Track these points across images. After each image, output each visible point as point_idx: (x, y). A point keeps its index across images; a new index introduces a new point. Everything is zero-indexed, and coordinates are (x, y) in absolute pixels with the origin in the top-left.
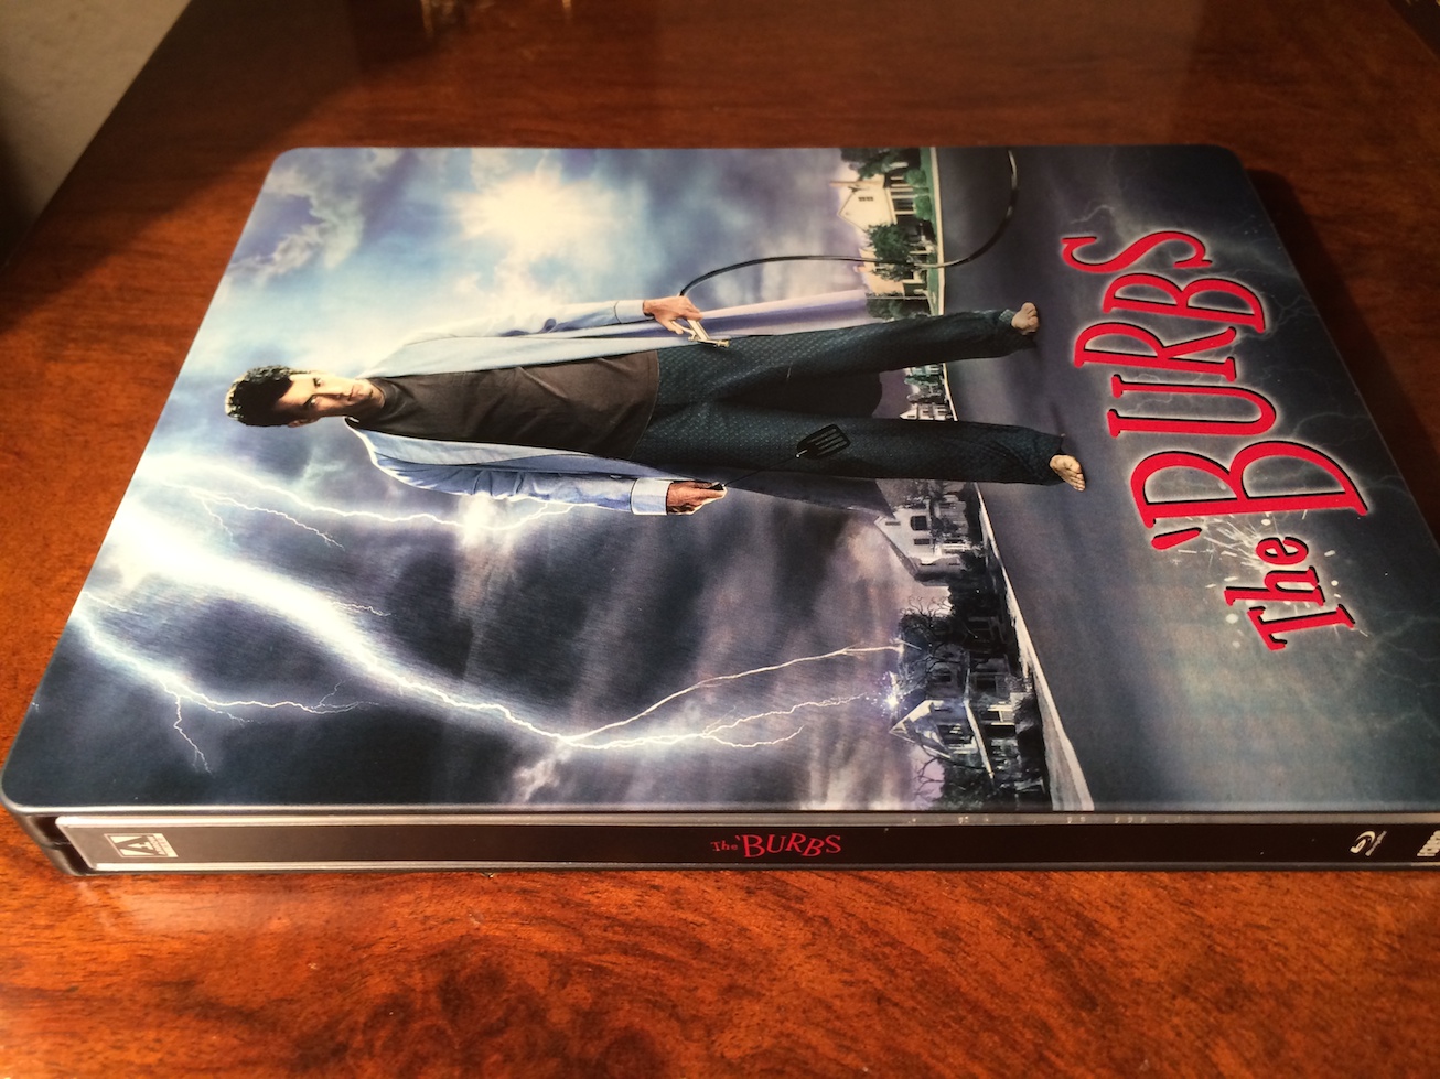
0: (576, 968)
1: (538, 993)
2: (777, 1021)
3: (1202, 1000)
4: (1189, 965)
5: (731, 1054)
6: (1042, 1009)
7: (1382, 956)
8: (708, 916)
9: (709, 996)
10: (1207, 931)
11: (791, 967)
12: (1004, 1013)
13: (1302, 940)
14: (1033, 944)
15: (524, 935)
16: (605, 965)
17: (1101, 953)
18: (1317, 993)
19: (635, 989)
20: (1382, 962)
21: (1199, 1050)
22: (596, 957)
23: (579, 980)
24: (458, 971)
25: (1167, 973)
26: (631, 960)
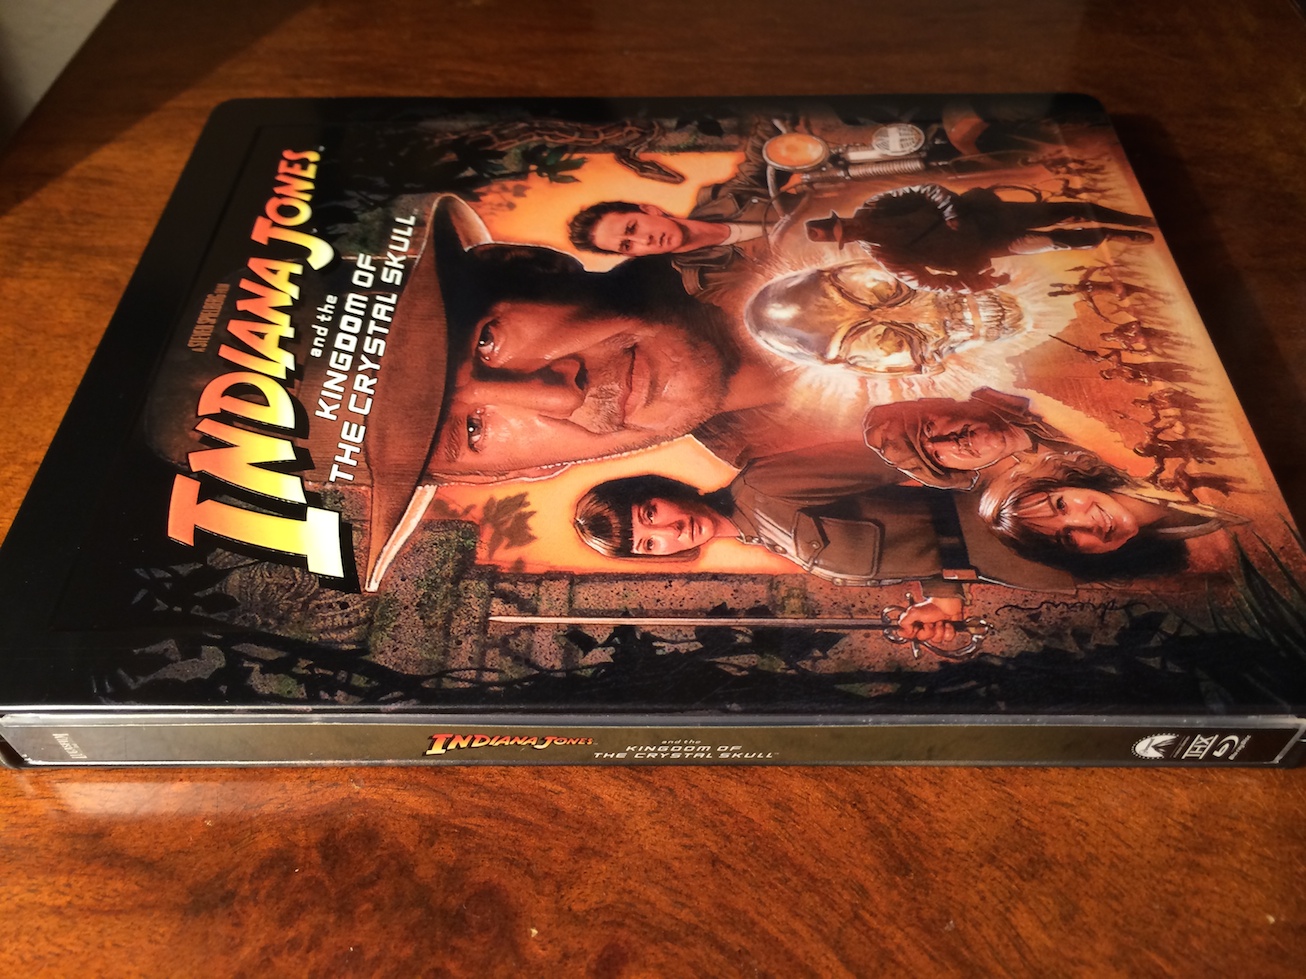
0: (444, 829)
1: (409, 851)
2: (621, 879)
3: (1006, 868)
4: (997, 838)
5: (578, 907)
6: (860, 873)
7: (1175, 833)
8: (565, 785)
9: (561, 856)
10: (1016, 807)
11: (637, 832)
12: (826, 876)
13: (1102, 816)
14: (857, 816)
15: (399, 799)
16: (470, 826)
17: (918, 824)
18: (1113, 865)
19: (495, 848)
20: (1175, 839)
21: (1000, 913)
22: (463, 819)
23: (445, 840)
24: (338, 830)
25: (976, 843)
26: (493, 823)
